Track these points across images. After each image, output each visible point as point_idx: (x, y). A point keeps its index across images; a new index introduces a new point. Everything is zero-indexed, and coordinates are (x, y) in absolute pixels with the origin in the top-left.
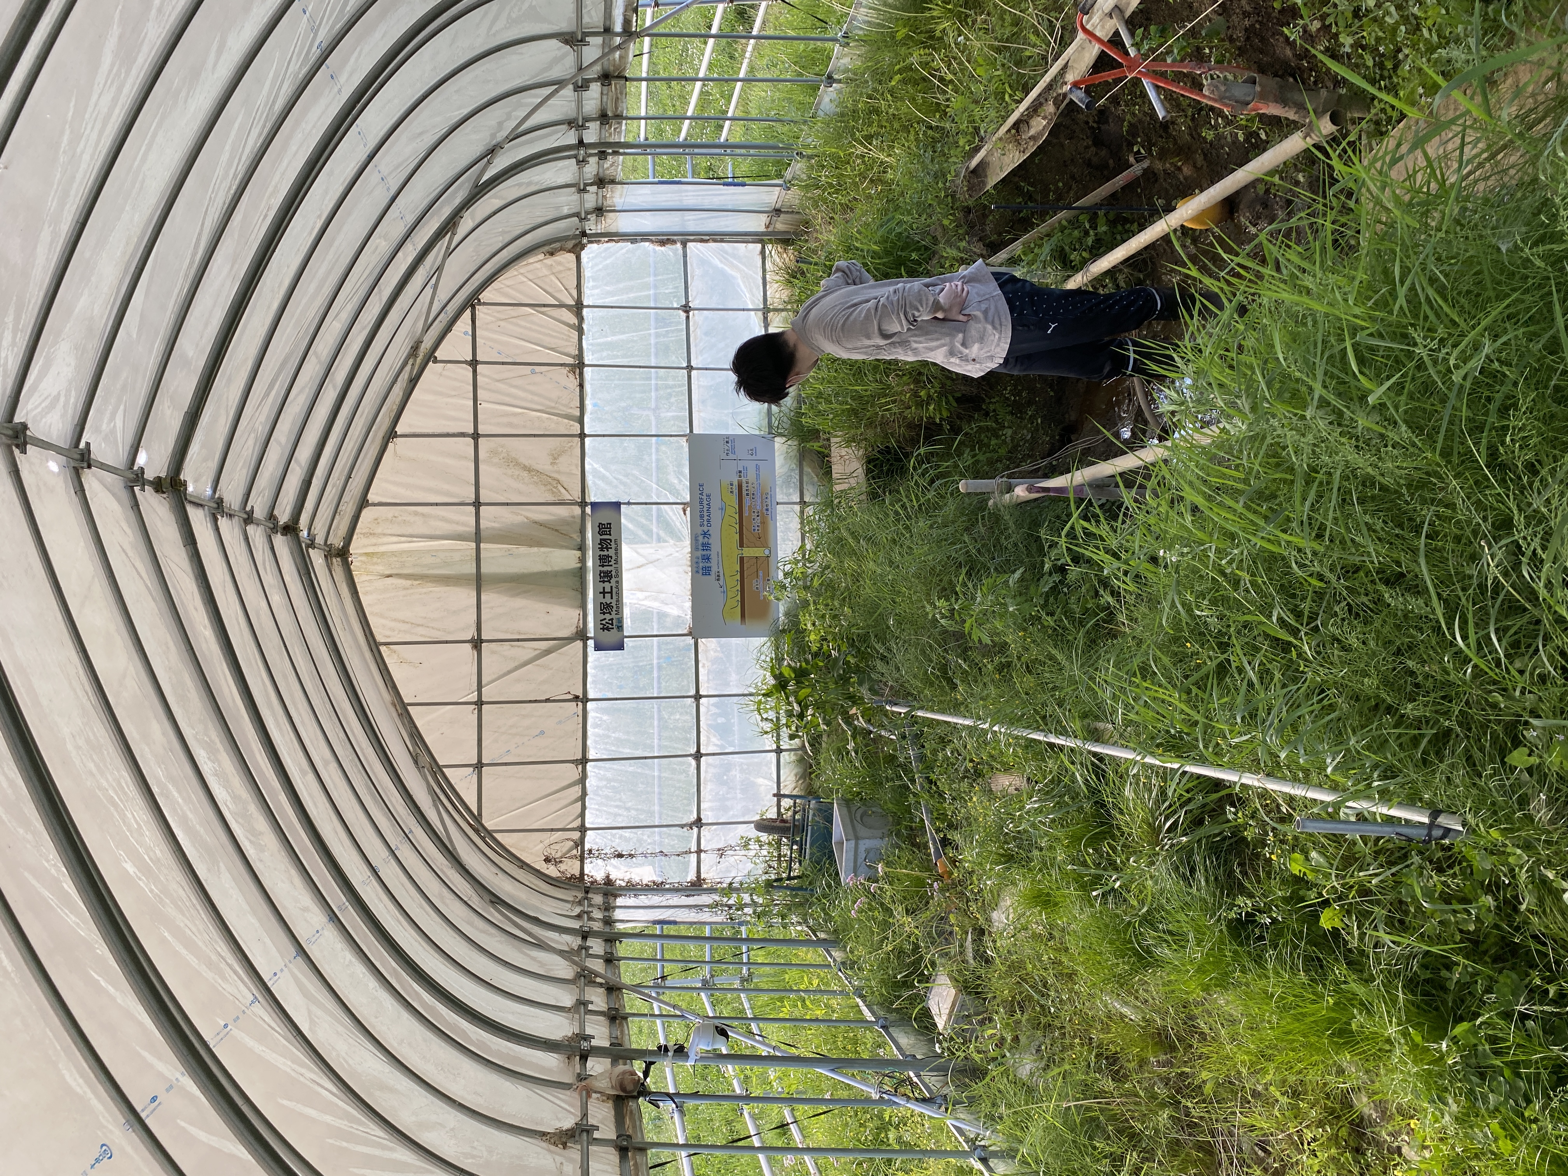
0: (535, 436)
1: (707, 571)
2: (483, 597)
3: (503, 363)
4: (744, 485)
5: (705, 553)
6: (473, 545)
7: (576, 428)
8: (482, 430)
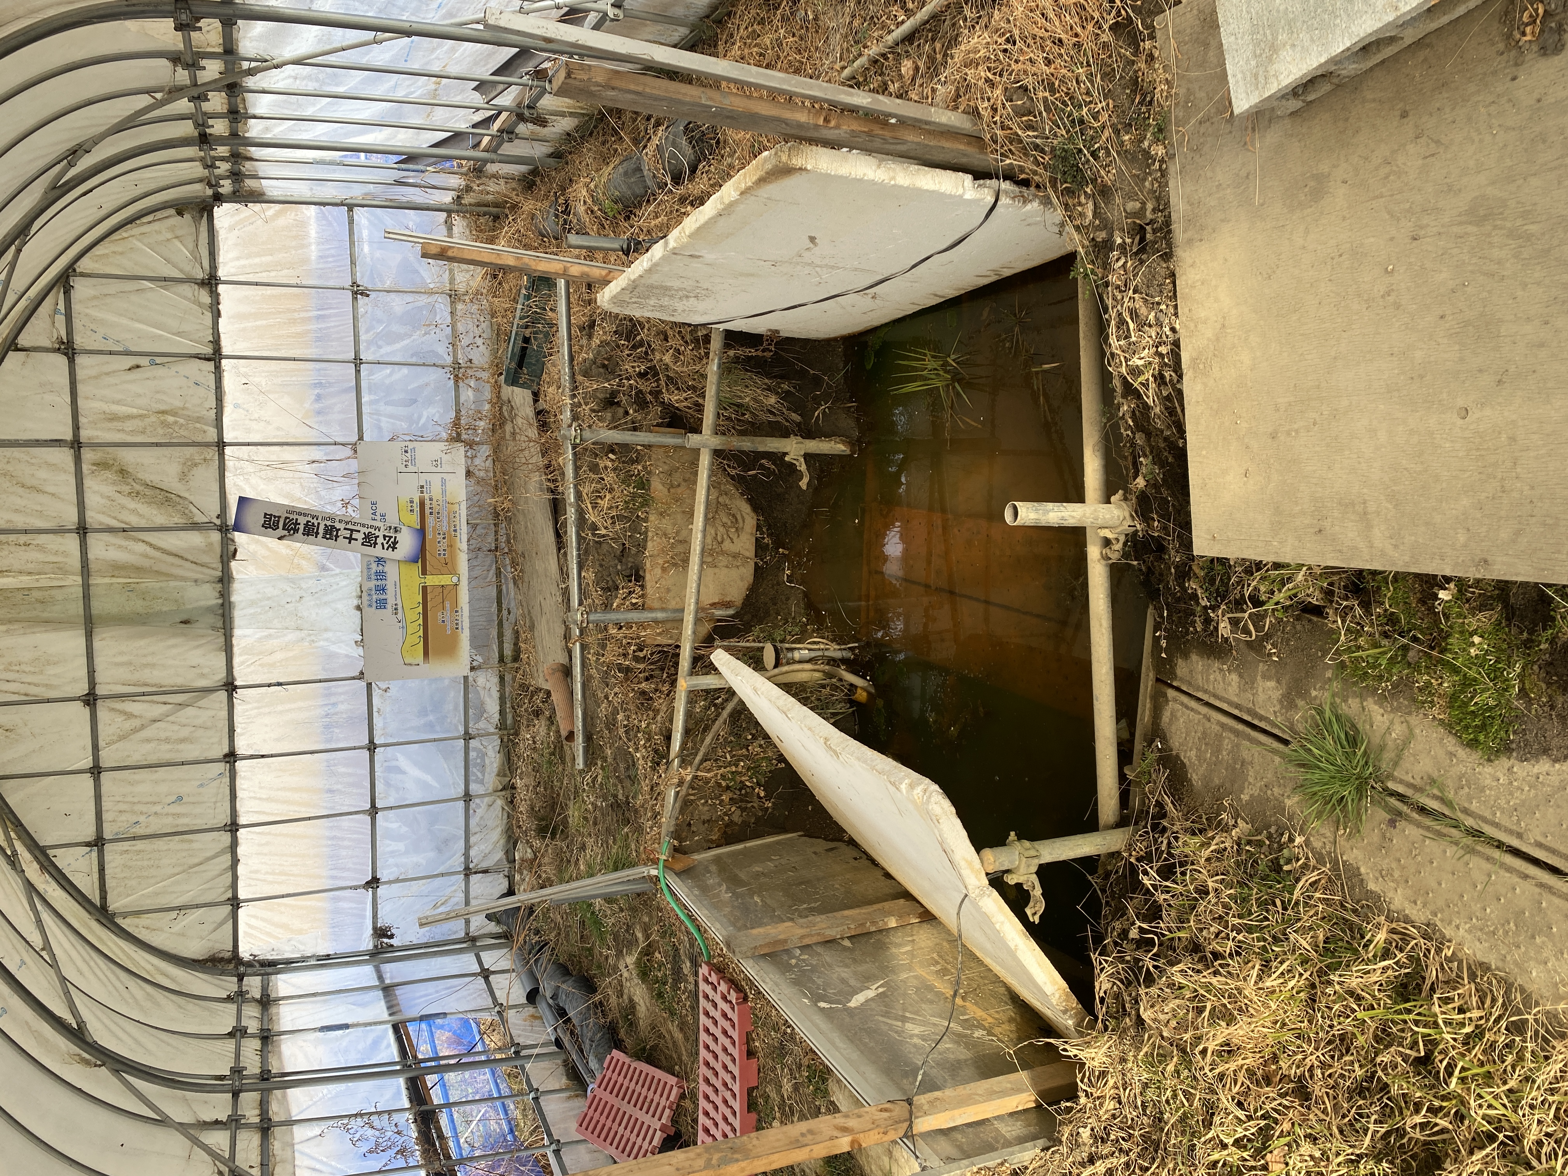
0: (157, 445)
1: (382, 604)
2: (97, 644)
3: (111, 353)
4: (427, 502)
5: (379, 583)
6: (79, 579)
7: (211, 435)
8: (85, 434)
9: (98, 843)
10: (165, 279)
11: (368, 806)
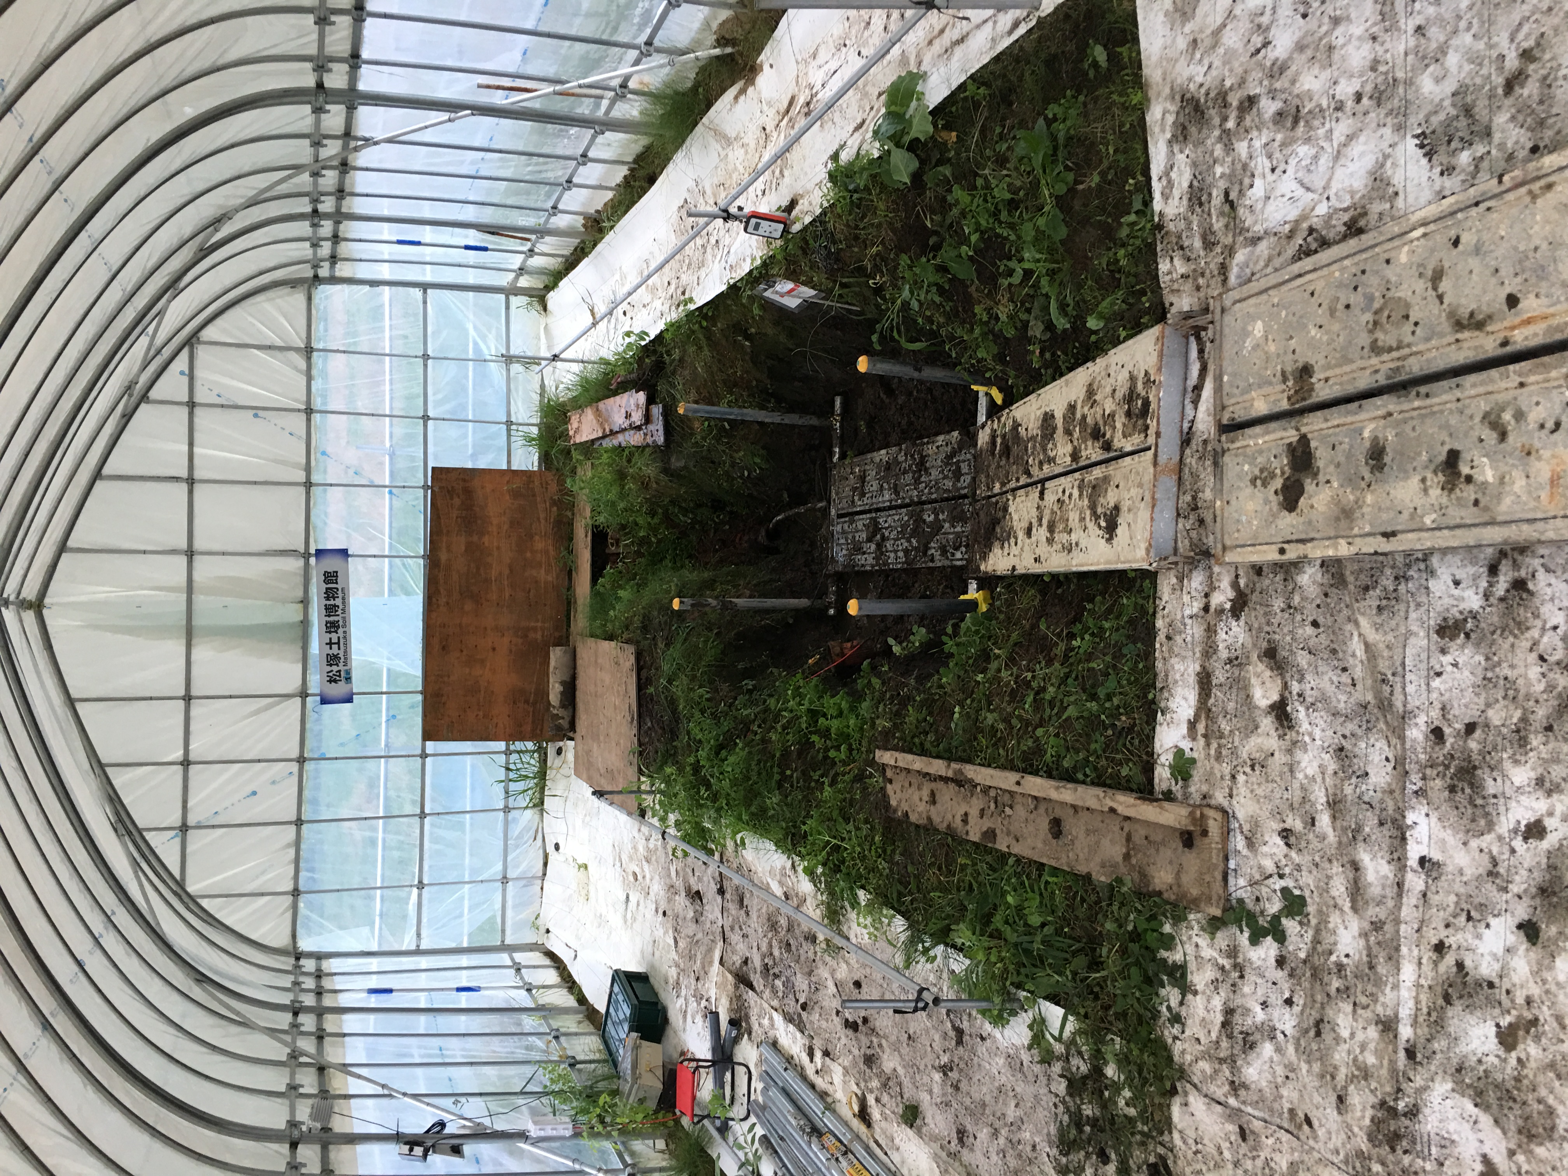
0: (255, 483)
2: (194, 651)
6: (185, 597)
7: (301, 476)
8: (197, 475)
9: (184, 828)
10: (270, 347)
11: (418, 811)
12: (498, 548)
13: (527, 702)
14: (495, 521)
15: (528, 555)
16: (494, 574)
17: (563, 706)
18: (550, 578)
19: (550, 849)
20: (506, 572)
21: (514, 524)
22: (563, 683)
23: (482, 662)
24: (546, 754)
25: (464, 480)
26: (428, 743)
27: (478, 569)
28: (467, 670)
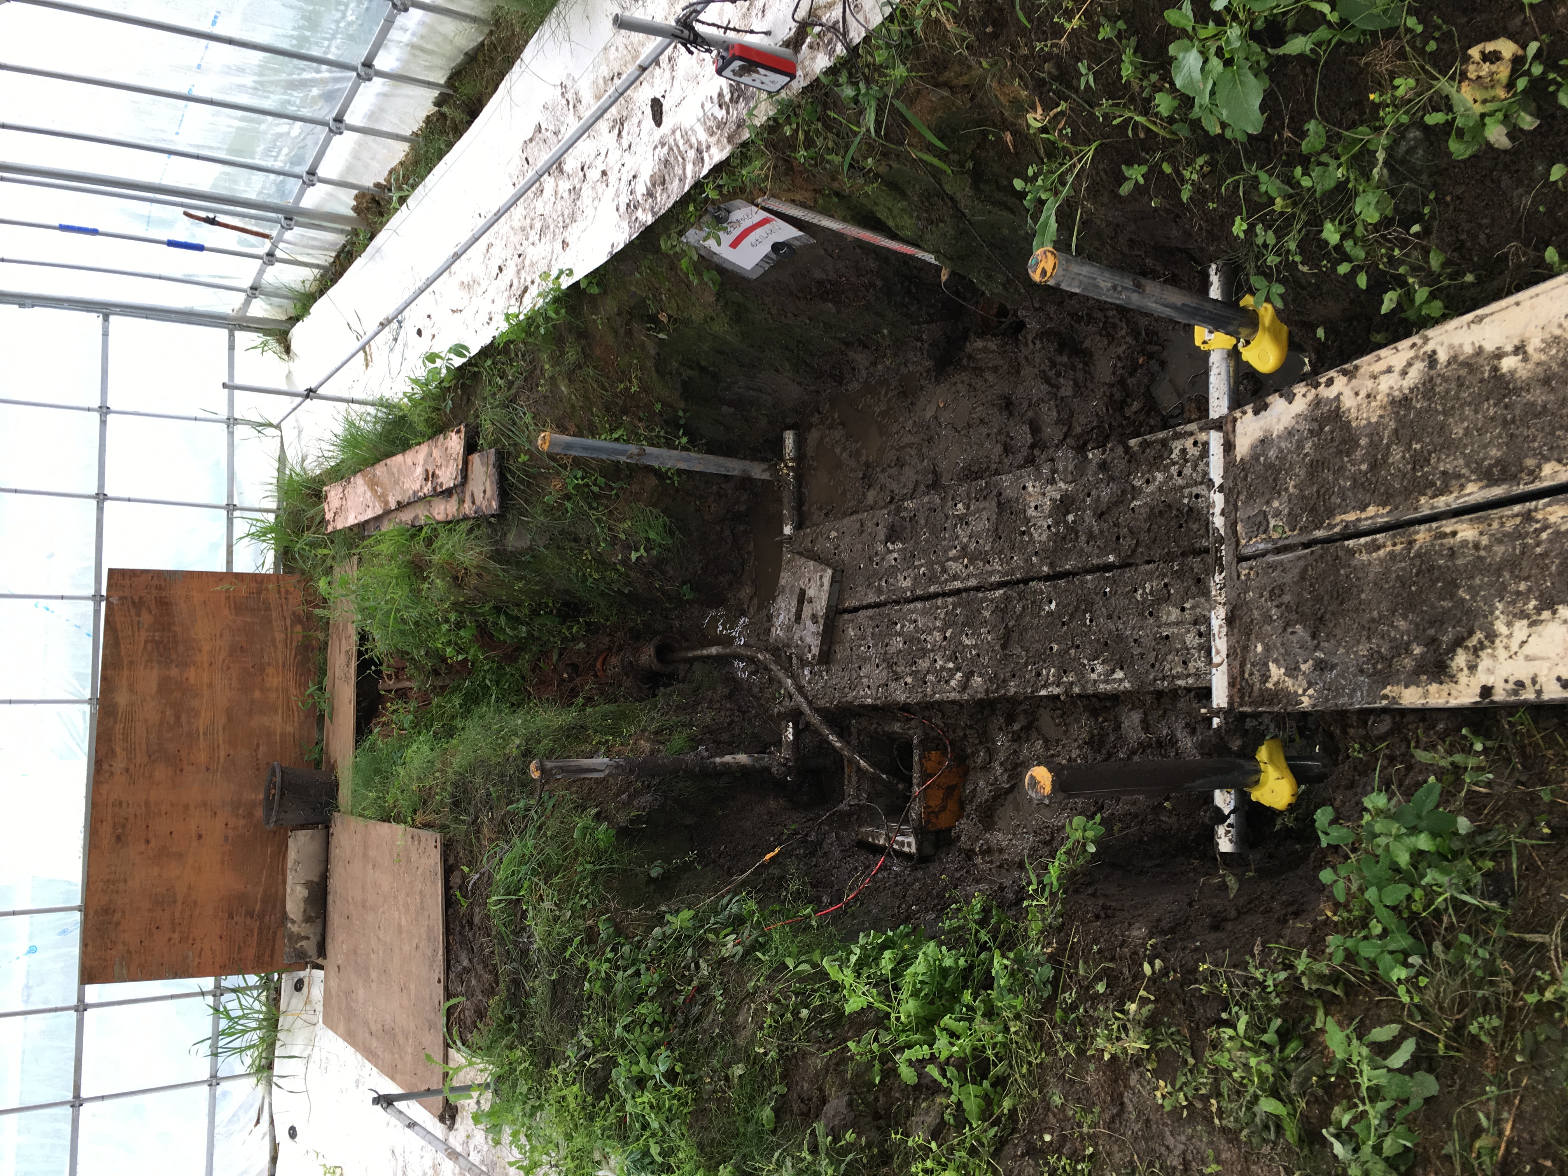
12: (210, 686)
13: (250, 914)
14: (206, 648)
15: (257, 694)
16: (201, 724)
17: (308, 919)
18: (289, 729)
19: (282, 1136)
20: (222, 720)
21: (237, 651)
22: (308, 884)
23: (180, 856)
24: (278, 990)
25: (159, 588)
26: (89, 988)
27: (178, 717)
28: (156, 871)
